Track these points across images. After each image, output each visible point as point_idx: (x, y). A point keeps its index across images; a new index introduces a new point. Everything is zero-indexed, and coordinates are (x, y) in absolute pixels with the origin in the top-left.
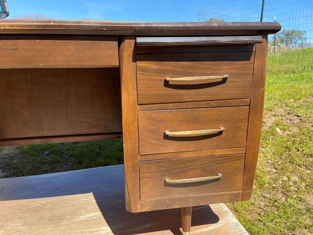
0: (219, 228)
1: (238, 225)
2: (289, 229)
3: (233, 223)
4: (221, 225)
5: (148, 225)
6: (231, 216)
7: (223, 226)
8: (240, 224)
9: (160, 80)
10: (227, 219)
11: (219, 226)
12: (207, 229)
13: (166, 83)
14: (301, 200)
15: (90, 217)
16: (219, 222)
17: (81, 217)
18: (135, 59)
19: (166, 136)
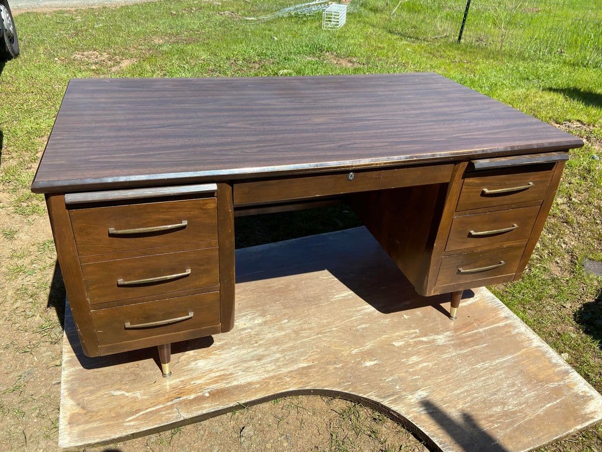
0: (476, 302)
1: (494, 299)
2: (536, 299)
3: (489, 297)
4: (478, 299)
5: (408, 303)
6: (484, 290)
7: (480, 300)
8: (495, 297)
9: (478, 192)
10: (482, 293)
11: (476, 300)
12: (466, 303)
13: (483, 194)
14: (545, 269)
15: (345, 296)
16: (475, 296)
17: (336, 297)
18: (464, 177)
19: (470, 235)
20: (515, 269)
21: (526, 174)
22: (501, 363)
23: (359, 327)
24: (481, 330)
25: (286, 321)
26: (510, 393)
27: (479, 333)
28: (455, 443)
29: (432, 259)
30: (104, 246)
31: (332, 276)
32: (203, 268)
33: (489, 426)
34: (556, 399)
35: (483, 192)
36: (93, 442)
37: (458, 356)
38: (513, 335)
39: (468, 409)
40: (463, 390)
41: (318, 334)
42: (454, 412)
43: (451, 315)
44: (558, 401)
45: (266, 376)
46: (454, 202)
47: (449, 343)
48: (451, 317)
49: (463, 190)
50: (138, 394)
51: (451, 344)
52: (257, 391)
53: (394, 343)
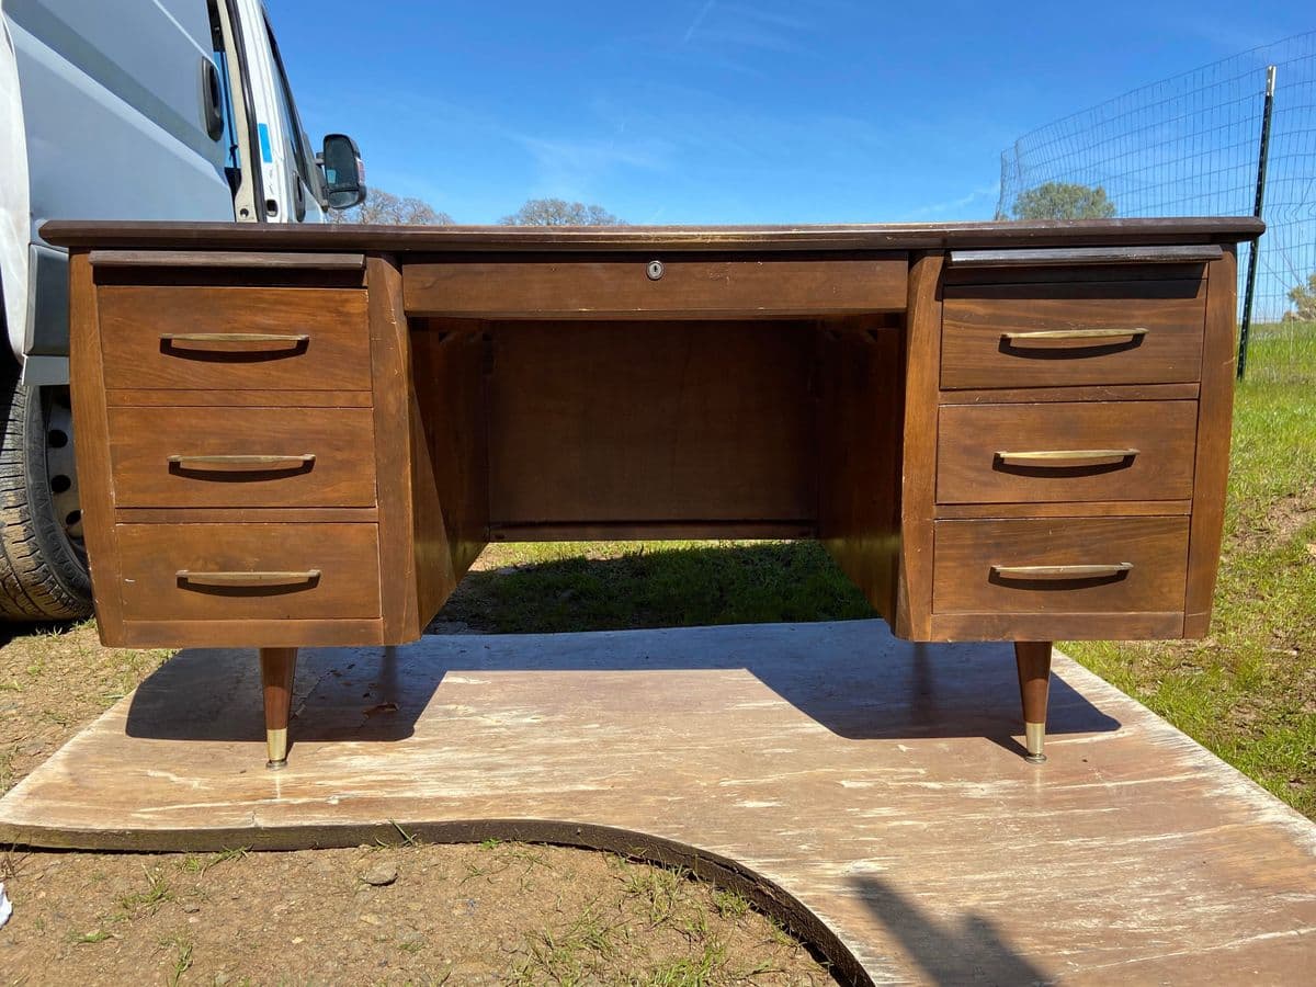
0: (1118, 739)
4: (1128, 734)
7: (1133, 736)
9: (992, 339)
10: (1144, 724)
11: (1121, 735)
12: (1089, 739)
13: (1005, 345)
15: (765, 707)
16: (1121, 729)
17: (741, 705)
18: (941, 294)
19: (999, 464)
20: (1178, 596)
21: (1118, 301)
22: (1142, 845)
23: (765, 751)
24: (1108, 785)
25: (597, 726)
26: (1146, 900)
27: (1104, 788)
28: (913, 963)
29: (904, 522)
30: (151, 371)
31: (754, 678)
32: (339, 456)
33: (1044, 951)
34: (1297, 926)
35: (1005, 341)
36: (50, 825)
37: (1015, 821)
38: (1204, 799)
39: (993, 911)
40: (995, 876)
41: (656, 750)
42: (941, 910)
43: (1030, 751)
44: (1303, 931)
45: (488, 792)
46: (931, 362)
47: (1001, 797)
48: (1030, 755)
49: (946, 330)
50: (196, 783)
51: (1006, 802)
52: (449, 810)
53: (843, 782)
